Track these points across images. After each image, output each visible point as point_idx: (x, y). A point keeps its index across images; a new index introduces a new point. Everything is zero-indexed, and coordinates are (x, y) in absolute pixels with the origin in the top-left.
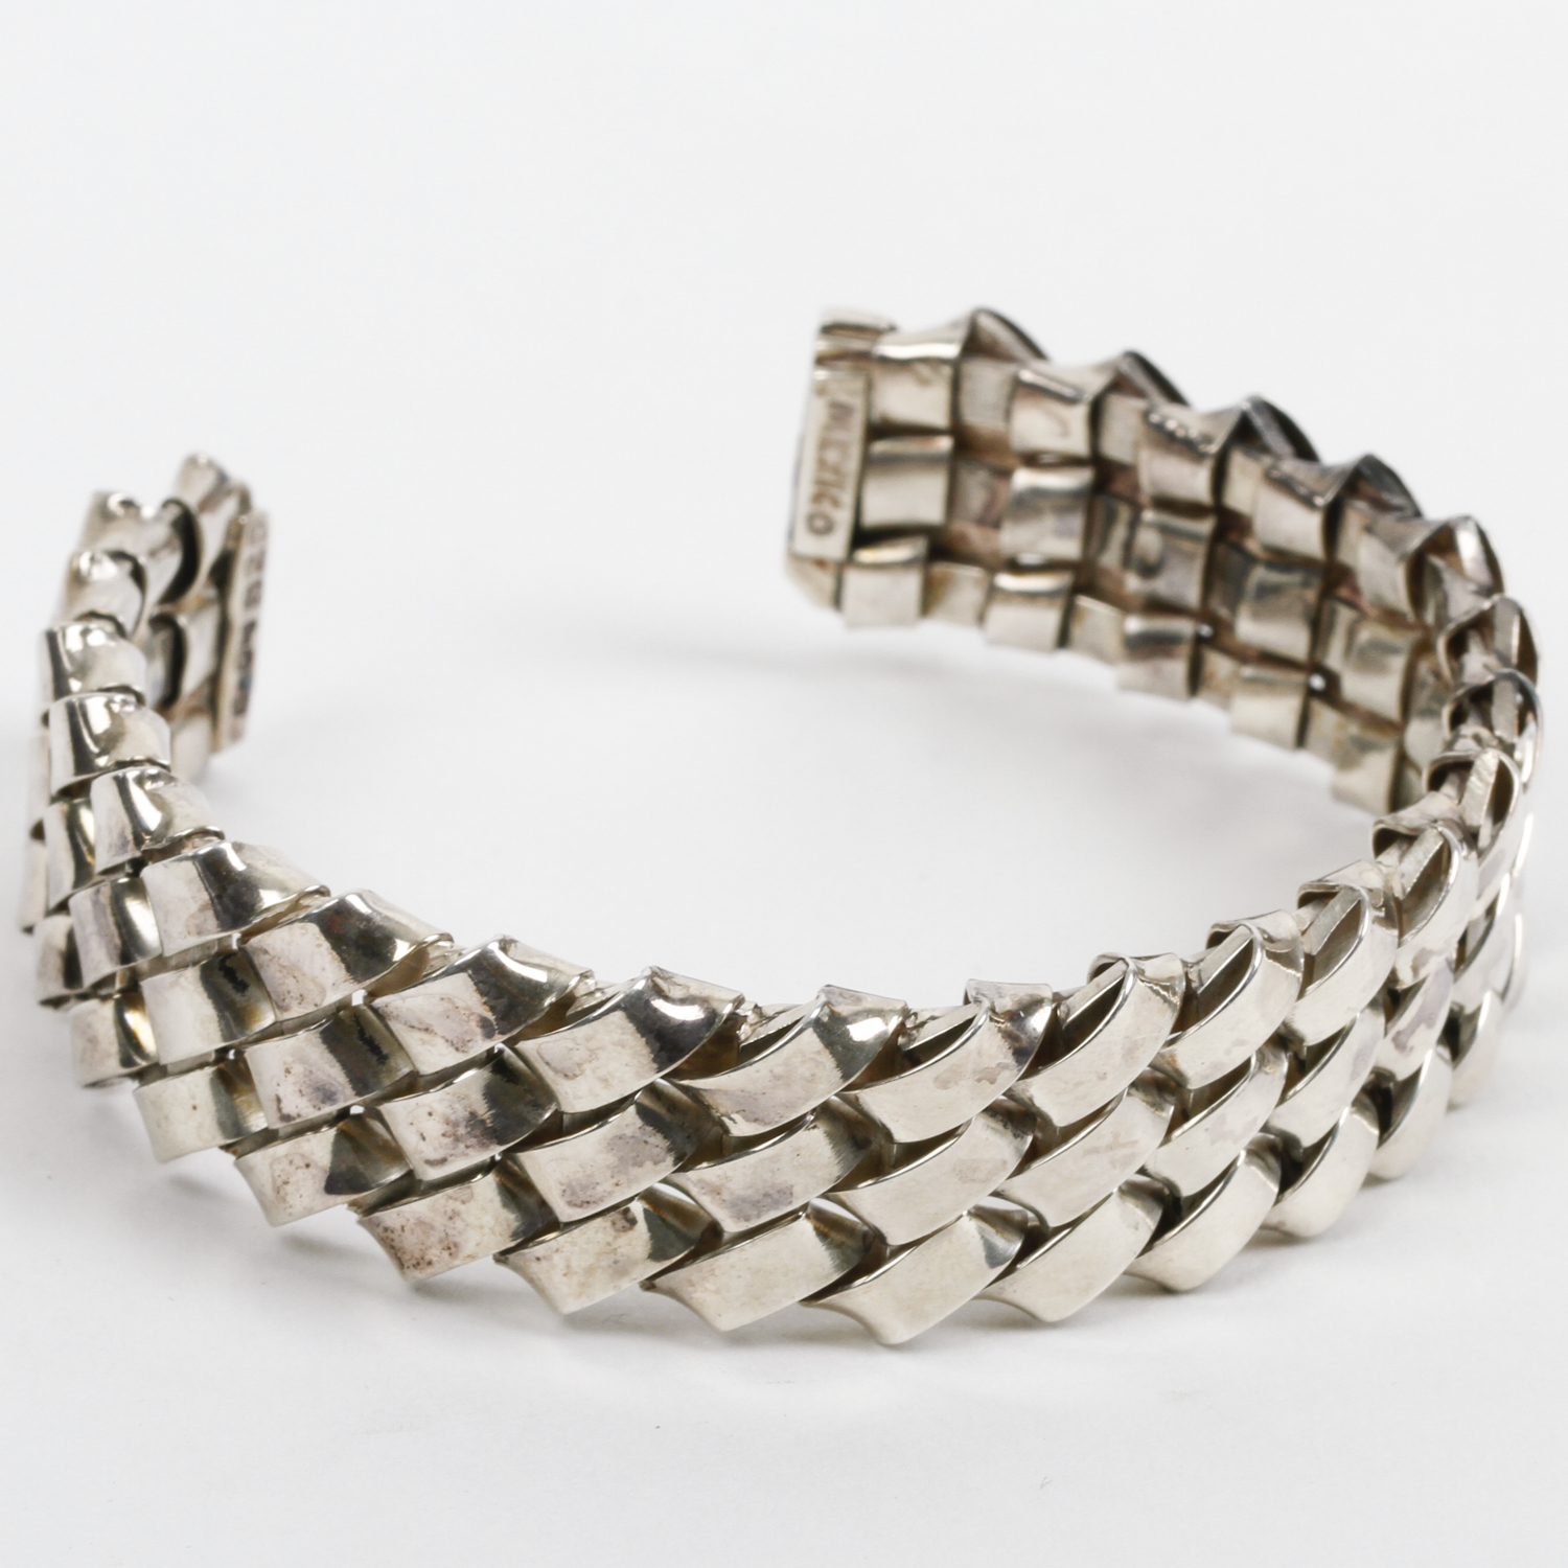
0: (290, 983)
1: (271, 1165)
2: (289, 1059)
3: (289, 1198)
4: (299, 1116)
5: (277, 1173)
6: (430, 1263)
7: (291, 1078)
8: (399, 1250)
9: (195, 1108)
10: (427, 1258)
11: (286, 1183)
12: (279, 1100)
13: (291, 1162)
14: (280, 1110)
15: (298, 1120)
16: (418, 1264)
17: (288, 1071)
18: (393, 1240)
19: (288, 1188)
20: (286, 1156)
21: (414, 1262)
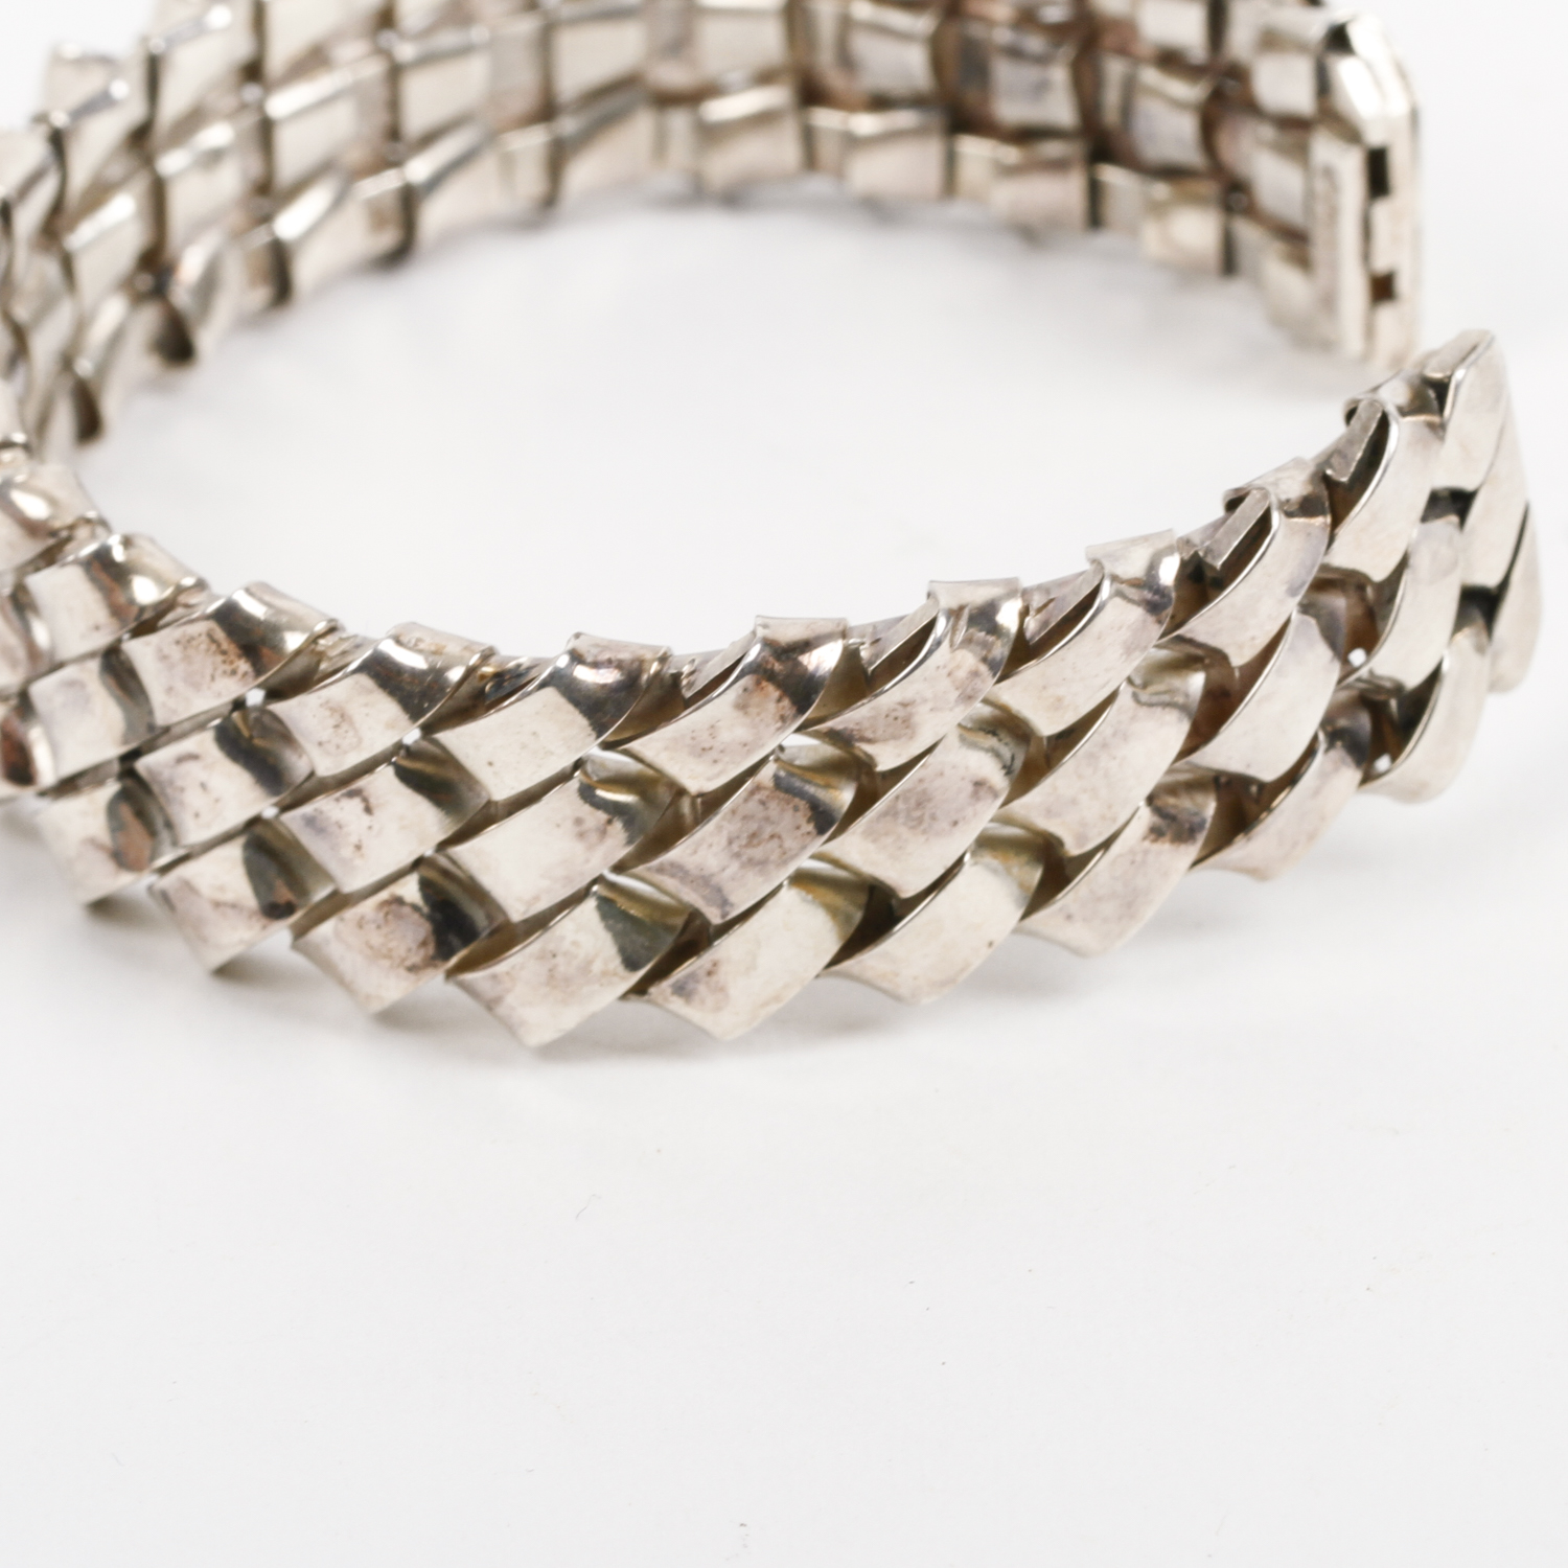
0: (376, 939)
1: (360, 741)
2: (358, 862)
3: (328, 713)
4: (337, 800)
5: (351, 734)
6: (178, 642)
7: (354, 839)
8: (214, 653)
9: (490, 764)
10: (180, 648)
11: (337, 726)
12: (368, 810)
13: (338, 747)
14: (365, 800)
15: (338, 794)
16: (189, 641)
17: (358, 847)
18: (224, 662)
19: (332, 722)
20: (345, 752)
21: (194, 643)
